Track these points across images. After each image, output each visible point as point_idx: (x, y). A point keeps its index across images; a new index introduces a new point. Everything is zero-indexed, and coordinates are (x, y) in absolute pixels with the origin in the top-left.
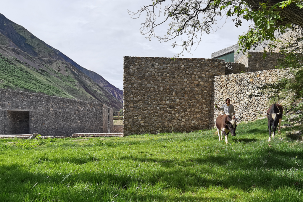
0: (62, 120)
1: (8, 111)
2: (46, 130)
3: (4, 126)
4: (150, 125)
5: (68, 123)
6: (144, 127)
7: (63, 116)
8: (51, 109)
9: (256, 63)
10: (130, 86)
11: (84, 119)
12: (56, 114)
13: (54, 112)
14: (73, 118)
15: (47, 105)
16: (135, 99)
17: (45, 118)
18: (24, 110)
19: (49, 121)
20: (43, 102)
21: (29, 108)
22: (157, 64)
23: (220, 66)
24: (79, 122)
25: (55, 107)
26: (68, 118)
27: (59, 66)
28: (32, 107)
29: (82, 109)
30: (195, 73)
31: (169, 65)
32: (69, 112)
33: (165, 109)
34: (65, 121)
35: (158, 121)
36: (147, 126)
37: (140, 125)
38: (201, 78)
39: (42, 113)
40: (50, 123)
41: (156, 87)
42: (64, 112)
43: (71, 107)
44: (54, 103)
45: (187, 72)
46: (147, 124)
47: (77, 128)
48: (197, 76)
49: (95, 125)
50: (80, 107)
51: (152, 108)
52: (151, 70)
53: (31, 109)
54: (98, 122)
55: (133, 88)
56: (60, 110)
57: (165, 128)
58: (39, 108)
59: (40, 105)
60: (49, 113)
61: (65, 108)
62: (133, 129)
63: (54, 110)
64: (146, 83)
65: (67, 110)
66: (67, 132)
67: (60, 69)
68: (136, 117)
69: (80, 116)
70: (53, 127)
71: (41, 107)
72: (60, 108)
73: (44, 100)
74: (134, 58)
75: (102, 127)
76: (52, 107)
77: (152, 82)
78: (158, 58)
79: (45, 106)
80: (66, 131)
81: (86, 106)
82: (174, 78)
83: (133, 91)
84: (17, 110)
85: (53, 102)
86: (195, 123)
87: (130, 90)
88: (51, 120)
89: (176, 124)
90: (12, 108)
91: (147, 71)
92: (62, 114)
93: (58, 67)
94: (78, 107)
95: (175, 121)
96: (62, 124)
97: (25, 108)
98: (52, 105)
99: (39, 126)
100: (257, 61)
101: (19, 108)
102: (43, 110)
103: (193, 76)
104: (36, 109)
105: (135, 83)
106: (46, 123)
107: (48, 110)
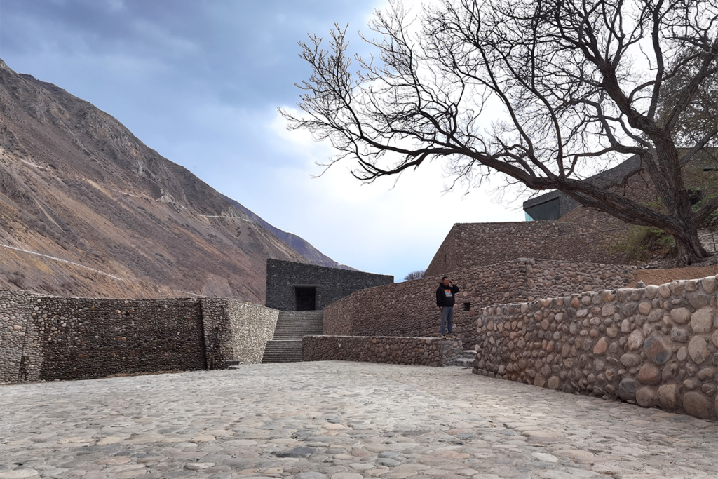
9: (592, 218)
10: (462, 251)
15: (334, 278)
16: (468, 263)
18: (309, 285)
21: (315, 283)
22: (488, 229)
23: (552, 228)
25: (342, 281)
27: (239, 228)
28: (318, 282)
30: (527, 236)
31: (499, 229)
38: (534, 240)
39: (330, 289)
41: (488, 251)
45: (519, 235)
48: (528, 239)
52: (482, 234)
53: (317, 284)
55: (466, 253)
58: (326, 282)
60: (336, 288)
64: (478, 247)
67: (240, 232)
72: (347, 282)
73: (331, 273)
74: (464, 224)
76: (340, 281)
77: (484, 247)
78: (488, 223)
82: (505, 241)
83: (465, 256)
87: (463, 255)
91: (478, 237)
93: (237, 230)
97: (312, 283)
100: (594, 216)
103: (525, 239)
104: (323, 284)
105: (467, 248)
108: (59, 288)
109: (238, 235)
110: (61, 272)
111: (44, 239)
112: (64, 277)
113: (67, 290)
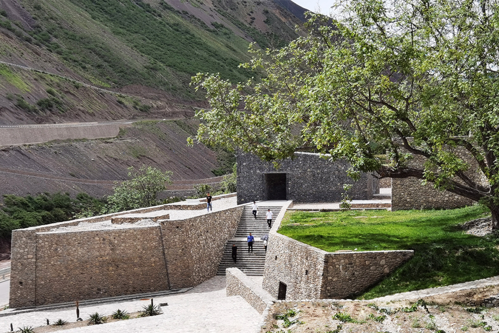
0: (320, 182)
1: (265, 174)
2: (304, 195)
3: (262, 192)
4: (416, 201)
5: (327, 187)
6: (409, 203)
7: (322, 178)
8: (309, 170)
11: (344, 180)
12: (314, 175)
13: (311, 173)
14: (332, 179)
15: (304, 165)
17: (302, 181)
18: (281, 172)
19: (306, 185)
20: (300, 162)
21: (286, 170)
24: (339, 184)
25: (313, 167)
26: (326, 180)
27: (252, 12)
28: (289, 168)
29: (343, 168)
30: (459, 151)
32: (328, 173)
33: (429, 186)
34: (323, 184)
35: (423, 197)
36: (413, 202)
37: (406, 200)
39: (300, 175)
40: (308, 187)
42: (323, 173)
43: (330, 166)
44: (311, 163)
46: (412, 200)
47: (337, 192)
48: (460, 154)
49: (357, 187)
50: (340, 166)
51: (417, 185)
53: (288, 171)
54: (362, 184)
56: (318, 171)
57: (429, 203)
58: (296, 169)
59: (297, 166)
60: (306, 174)
61: (323, 168)
62: (400, 204)
63: (311, 172)
65: (325, 170)
66: (326, 197)
67: (254, 19)
68: (402, 194)
69: (340, 177)
70: (311, 191)
71: (298, 168)
72: (318, 168)
73: (301, 160)
75: (366, 190)
76: (310, 167)
77: (417, 161)
79: (302, 167)
80: (325, 195)
81: (347, 165)
84: (274, 172)
85: (311, 161)
86: (458, 199)
88: (309, 183)
89: (440, 199)
90: (269, 171)
92: (320, 175)
93: (250, 15)
94: (338, 166)
95: (439, 196)
96: (320, 187)
97: (282, 170)
98: (310, 166)
99: (296, 190)
101: (276, 171)
102: (300, 171)
104: (293, 171)
106: (304, 186)
107: (305, 171)
108: (37, 108)
109: (252, 22)
110: (36, 86)
111: (12, 43)
112: (41, 92)
113: (46, 110)
